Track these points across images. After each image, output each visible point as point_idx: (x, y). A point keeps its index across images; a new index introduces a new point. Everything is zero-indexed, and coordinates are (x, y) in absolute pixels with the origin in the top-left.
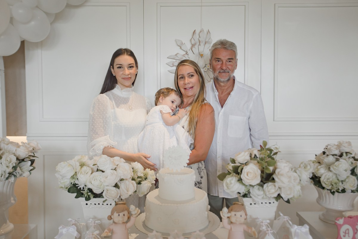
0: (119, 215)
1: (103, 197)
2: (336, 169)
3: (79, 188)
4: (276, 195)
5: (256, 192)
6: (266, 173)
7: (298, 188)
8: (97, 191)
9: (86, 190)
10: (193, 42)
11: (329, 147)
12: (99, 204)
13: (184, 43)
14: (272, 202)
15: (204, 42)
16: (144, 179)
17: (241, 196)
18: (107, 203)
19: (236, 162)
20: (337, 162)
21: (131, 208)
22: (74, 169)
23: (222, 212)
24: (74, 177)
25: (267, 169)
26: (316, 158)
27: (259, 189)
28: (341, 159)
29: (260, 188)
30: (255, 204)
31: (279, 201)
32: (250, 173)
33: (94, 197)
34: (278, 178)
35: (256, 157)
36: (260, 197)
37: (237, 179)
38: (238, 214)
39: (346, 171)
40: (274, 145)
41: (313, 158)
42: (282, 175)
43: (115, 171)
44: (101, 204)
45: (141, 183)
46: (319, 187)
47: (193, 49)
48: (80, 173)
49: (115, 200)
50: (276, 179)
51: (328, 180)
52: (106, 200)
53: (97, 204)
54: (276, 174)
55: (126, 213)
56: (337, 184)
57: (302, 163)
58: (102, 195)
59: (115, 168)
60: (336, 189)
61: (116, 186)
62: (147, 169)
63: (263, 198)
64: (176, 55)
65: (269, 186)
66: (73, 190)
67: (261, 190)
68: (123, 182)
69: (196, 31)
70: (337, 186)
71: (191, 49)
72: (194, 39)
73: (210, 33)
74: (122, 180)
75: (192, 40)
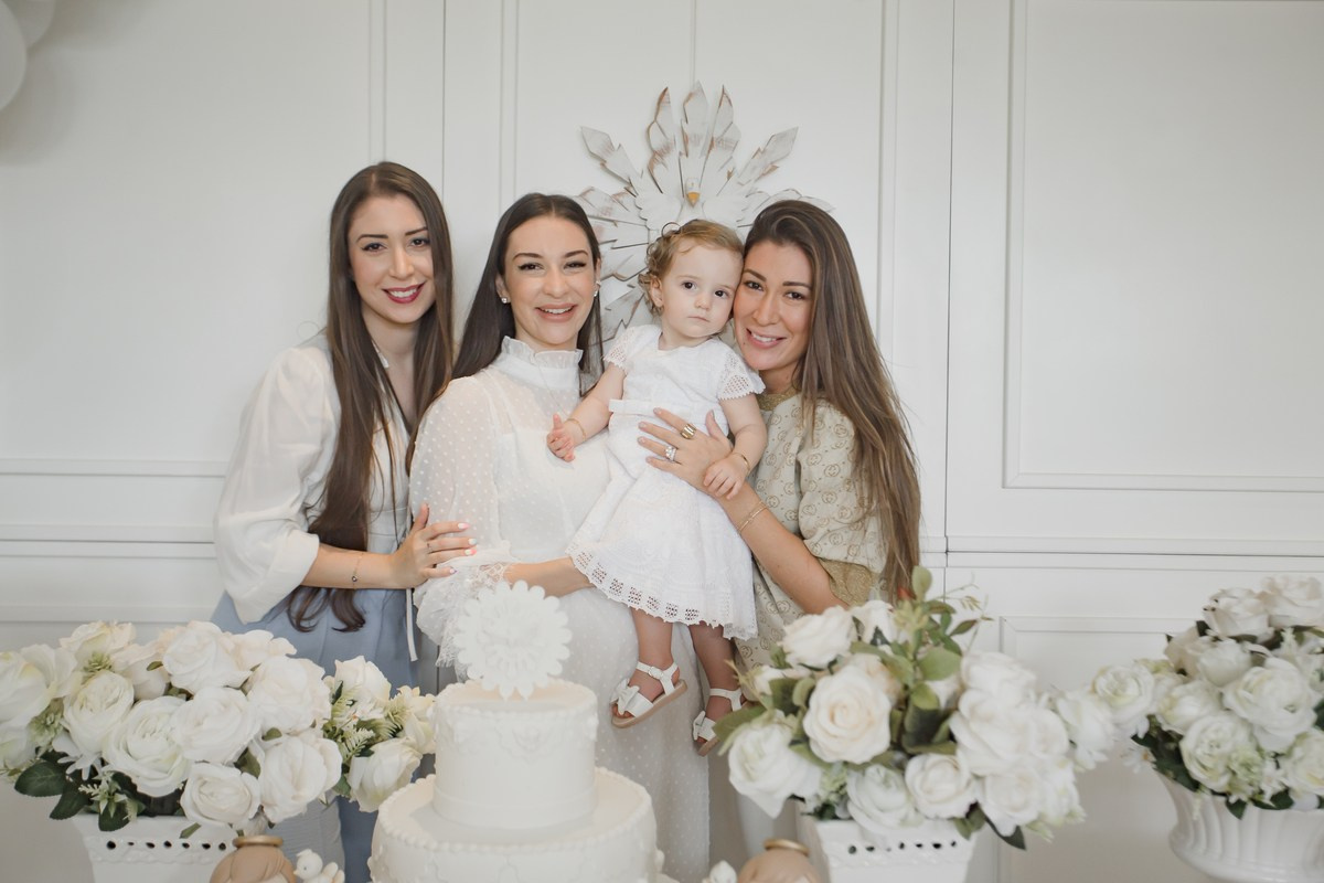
1: (185, 816)
2: (1249, 701)
3: (69, 771)
4: (960, 810)
5: (874, 796)
6: (918, 710)
7: (1064, 778)
8: (154, 785)
9: (104, 784)
10: (657, 142)
11: (1223, 602)
12: (168, 844)
13: (616, 146)
14: (946, 843)
15: (704, 142)
16: (385, 733)
17: (809, 814)
18: (206, 842)
19: (789, 659)
20: (1257, 669)
21: (301, 864)
22: (48, 686)
24: (49, 723)
25: (922, 690)
26: (1166, 652)
27: (885, 782)
28: (1276, 656)
29: (893, 774)
30: (871, 849)
31: (975, 836)
32: (845, 707)
33: (141, 814)
34: (971, 733)
35: (879, 641)
36: (890, 820)
37: (788, 735)
39: (1293, 712)
40: (962, 589)
41: (1157, 650)
42: (988, 719)
43: (240, 691)
44: (176, 844)
45: (372, 749)
46: (1175, 779)
47: (658, 171)
48: (77, 706)
49: (237, 827)
50: (962, 737)
51: (1216, 751)
52: (196, 826)
53: (159, 843)
54: (962, 717)
56: (1255, 770)
57: (1103, 672)
58: (180, 807)
59: (246, 681)
60: (1250, 790)
61: (245, 762)
62: (405, 690)
63: (904, 822)
64: (583, 196)
65: (927, 769)
66: (43, 780)
67: (894, 788)
68: (277, 745)
69: (669, 91)
70: (1253, 777)
71: (650, 170)
72: (665, 129)
73: (730, 101)
74: (271, 734)
75: (654, 130)
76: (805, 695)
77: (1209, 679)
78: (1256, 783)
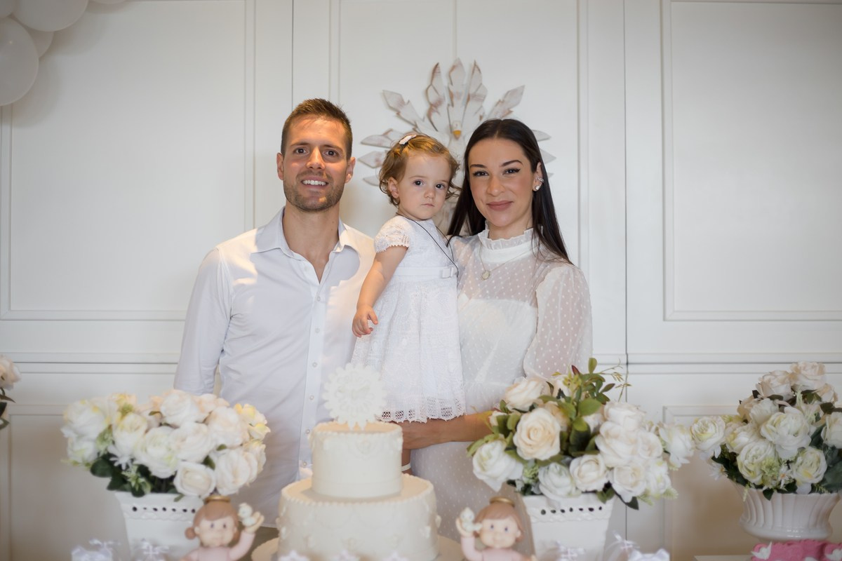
0: (212, 526)
1: (175, 492)
2: (773, 431)
3: (116, 464)
4: (599, 486)
5: (553, 479)
6: (578, 432)
7: (661, 471)
8: (160, 471)
9: (133, 471)
10: (433, 97)
12: (164, 509)
13: (406, 101)
14: (596, 507)
15: (463, 97)
17: (518, 492)
18: (184, 508)
19: (510, 408)
20: (778, 413)
22: (105, 418)
23: (461, 522)
24: (106, 438)
25: (580, 421)
27: (560, 473)
29: (564, 468)
30: (554, 512)
31: (609, 501)
32: (536, 429)
33: (153, 490)
34: (607, 445)
35: (561, 397)
36: (561, 492)
37: (505, 446)
38: (500, 524)
39: (796, 436)
42: (616, 437)
43: (203, 424)
44: (169, 508)
47: (434, 117)
48: (119, 428)
50: (601, 447)
51: (755, 461)
52: (183, 496)
53: (160, 508)
54: (602, 436)
55: (229, 521)
56: (775, 470)
58: (173, 487)
59: (206, 419)
60: (773, 482)
61: (207, 462)
63: (569, 494)
64: (385, 134)
65: (583, 463)
66: (103, 468)
67: (563, 476)
68: (224, 454)
69: (440, 65)
70: (773, 473)
71: (429, 115)
72: (437, 88)
73: (479, 70)
74: (221, 448)
75: (431, 90)
76: (515, 424)
77: (756, 422)
78: (776, 478)
